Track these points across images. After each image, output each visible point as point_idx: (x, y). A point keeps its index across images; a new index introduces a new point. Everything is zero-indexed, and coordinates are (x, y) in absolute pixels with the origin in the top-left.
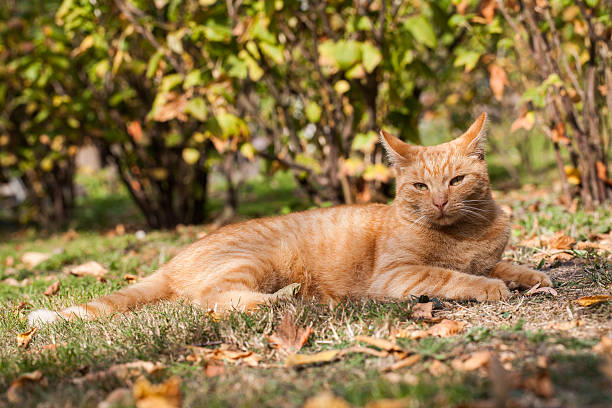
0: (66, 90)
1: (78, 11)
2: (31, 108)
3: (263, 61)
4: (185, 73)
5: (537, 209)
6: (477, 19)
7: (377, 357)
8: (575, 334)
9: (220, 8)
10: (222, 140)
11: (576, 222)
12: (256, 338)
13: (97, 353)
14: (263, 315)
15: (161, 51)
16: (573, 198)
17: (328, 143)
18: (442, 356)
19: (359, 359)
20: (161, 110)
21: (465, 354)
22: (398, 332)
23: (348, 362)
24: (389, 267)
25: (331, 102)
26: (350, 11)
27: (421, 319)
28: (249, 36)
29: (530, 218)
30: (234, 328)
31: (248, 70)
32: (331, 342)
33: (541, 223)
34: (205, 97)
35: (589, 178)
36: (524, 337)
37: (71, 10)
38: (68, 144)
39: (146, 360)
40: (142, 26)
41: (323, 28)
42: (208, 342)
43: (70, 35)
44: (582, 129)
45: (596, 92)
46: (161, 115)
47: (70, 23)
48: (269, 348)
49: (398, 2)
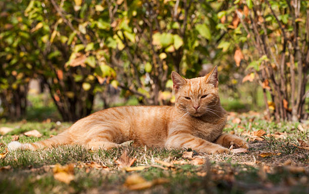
0: (26, 50)
1: (36, 10)
2: (9, 57)
3: (125, 41)
4: (87, 44)
5: (253, 120)
6: (230, 26)
7: (163, 170)
9: (106, 13)
10: (102, 77)
11: (270, 127)
12: (109, 161)
13: (36, 162)
14: (113, 152)
15: (75, 32)
16: (271, 116)
17: (154, 83)
18: (192, 170)
20: (73, 61)
21: (203, 170)
22: (175, 162)
25: (157, 63)
26: (170, 19)
27: (187, 158)
28: (119, 28)
29: (248, 124)
30: (100, 156)
31: (117, 44)
32: (144, 165)
33: (253, 126)
34: (95, 56)
35: (279, 108)
37: (32, 9)
38: (26, 76)
40: (67, 19)
41: (156, 26)
42: (88, 161)
43: (31, 22)
44: (277, 83)
45: (285, 66)
46: (73, 63)
47: (31, 15)
48: (115, 165)
49: (193, 16)
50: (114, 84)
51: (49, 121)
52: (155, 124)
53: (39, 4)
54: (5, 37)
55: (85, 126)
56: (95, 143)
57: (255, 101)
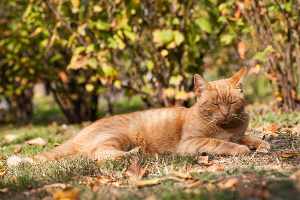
0: (29, 56)
1: (34, 15)
2: (11, 63)
3: (126, 40)
4: (87, 46)
5: (261, 113)
6: (232, 19)
7: (179, 182)
8: (281, 170)
9: (104, 14)
10: (105, 78)
11: (281, 119)
12: (118, 173)
13: (37, 180)
14: (122, 162)
15: (75, 35)
16: (279, 108)
17: (157, 80)
18: (213, 181)
19: (171, 182)
20: (74, 64)
21: (224, 180)
22: (191, 170)
23: (164, 184)
24: (188, 139)
25: (159, 60)
26: (169, 16)
27: (203, 164)
28: (118, 27)
29: (258, 117)
30: (107, 168)
31: (118, 44)
32: (157, 175)
33: (263, 119)
34: (96, 57)
35: (287, 98)
36: (255, 172)
37: (30, 14)
38: (29, 82)
39: (62, 183)
40: (65, 22)
41: (155, 24)
42: (94, 175)
43: (29, 27)
44: (284, 73)
45: (291, 55)
46: (75, 66)
47: (29, 21)
48: (125, 178)
49: (192, 11)
50: (117, 84)
51: (55, 124)
52: (166, 128)
53: (36, 8)
54: (6, 44)
55: (90, 134)
56: (101, 153)
57: (256, 91)
